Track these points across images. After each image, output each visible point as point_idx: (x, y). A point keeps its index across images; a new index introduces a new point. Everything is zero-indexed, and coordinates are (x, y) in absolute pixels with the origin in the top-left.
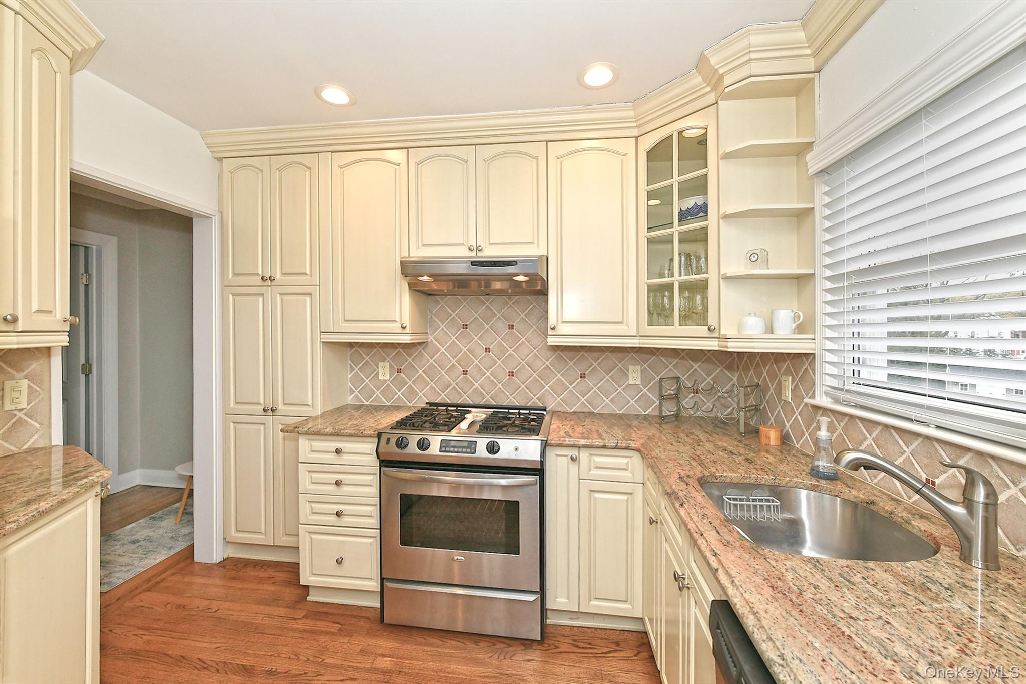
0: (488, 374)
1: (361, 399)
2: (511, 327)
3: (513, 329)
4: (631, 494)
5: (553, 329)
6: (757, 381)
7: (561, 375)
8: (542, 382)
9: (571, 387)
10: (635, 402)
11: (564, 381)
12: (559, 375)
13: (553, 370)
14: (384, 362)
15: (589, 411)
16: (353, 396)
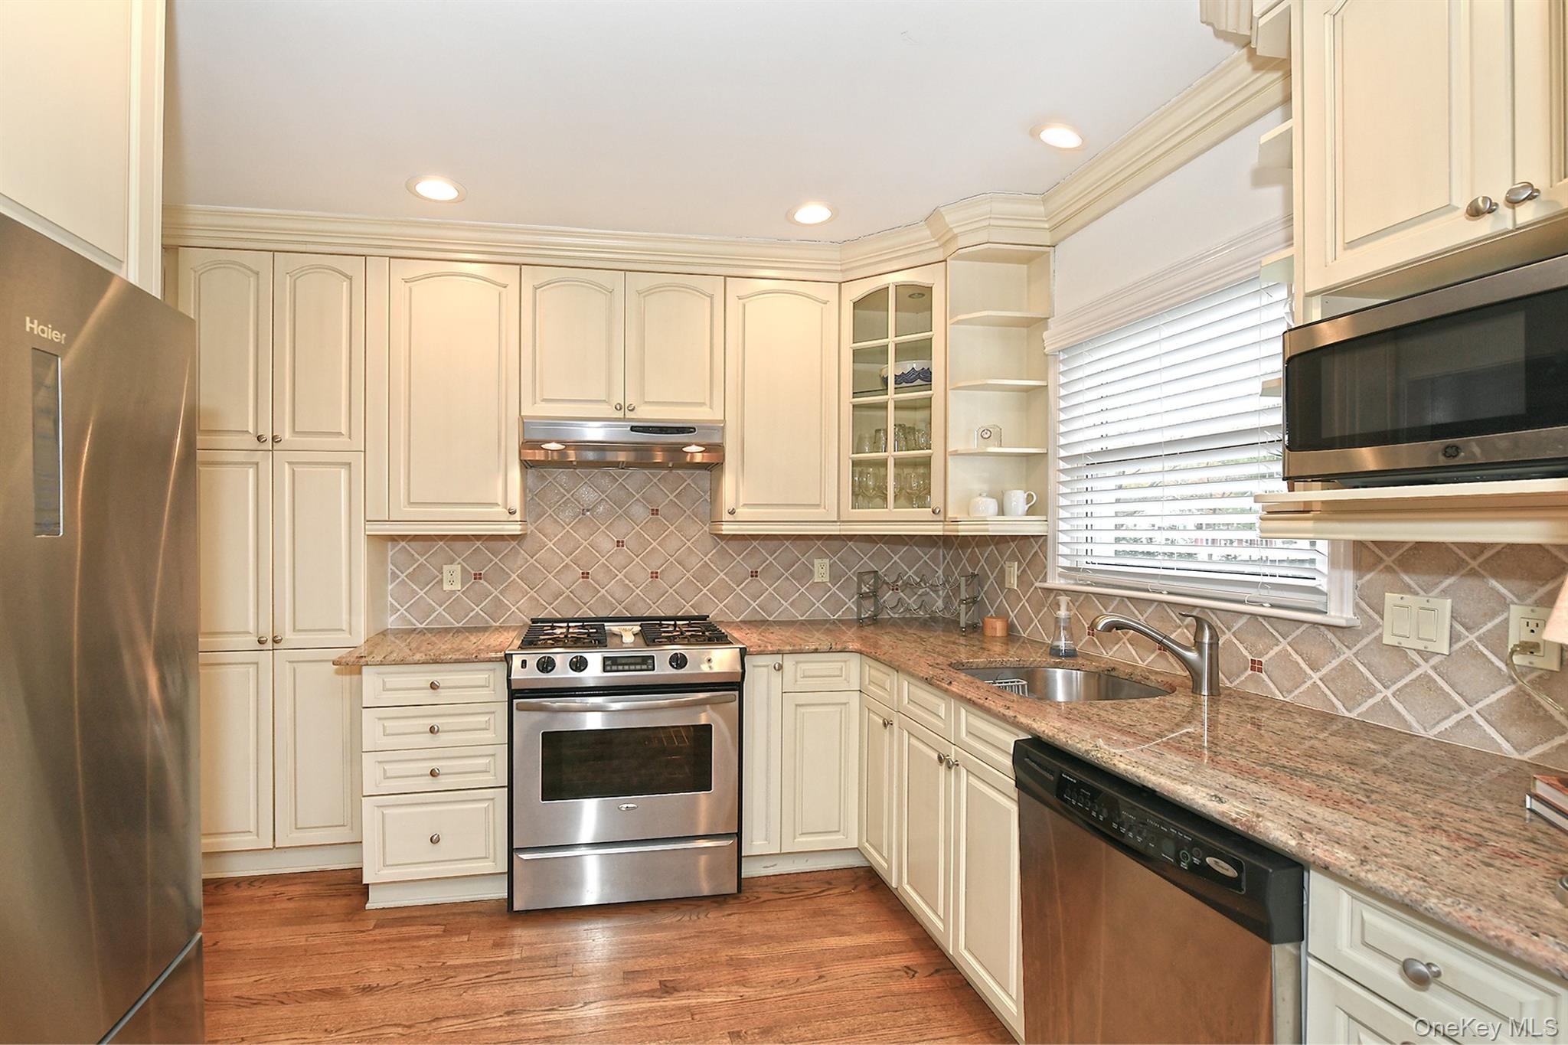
0: (620, 576)
1: (410, 620)
2: (655, 512)
3: (657, 514)
4: (845, 704)
5: (732, 513)
6: (970, 570)
7: (725, 574)
8: (698, 584)
9: (738, 589)
10: (821, 604)
11: (730, 582)
12: (721, 574)
13: (714, 568)
14: (452, 563)
15: (762, 618)
16: (395, 616)
